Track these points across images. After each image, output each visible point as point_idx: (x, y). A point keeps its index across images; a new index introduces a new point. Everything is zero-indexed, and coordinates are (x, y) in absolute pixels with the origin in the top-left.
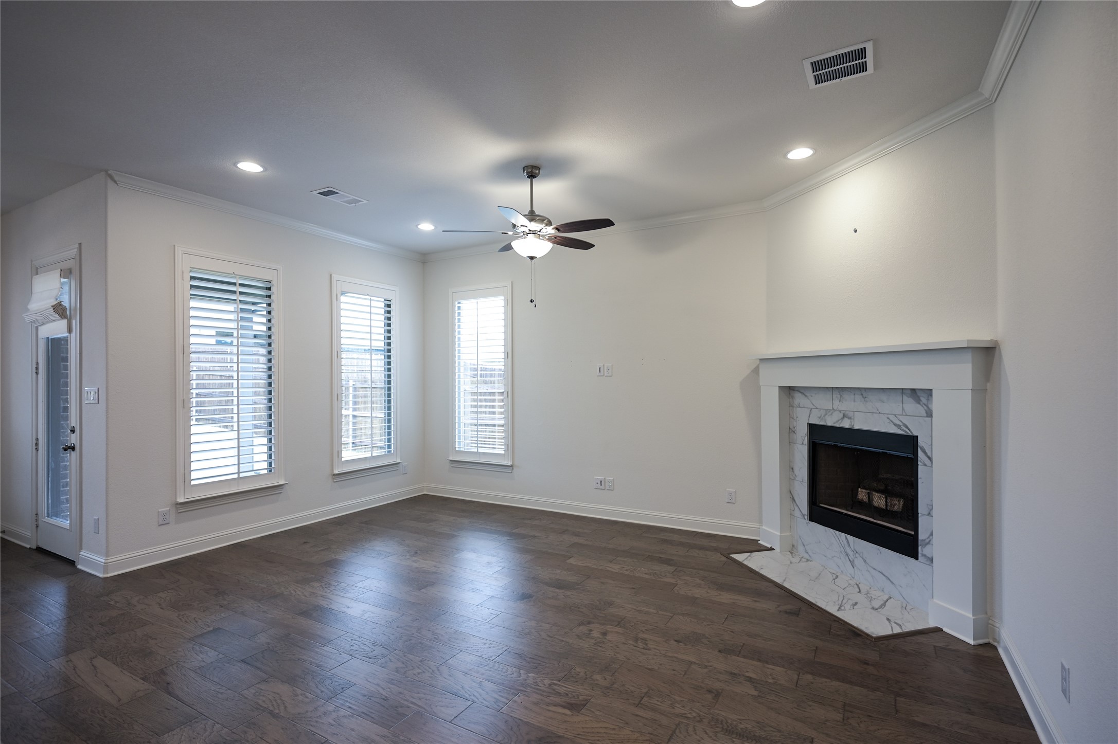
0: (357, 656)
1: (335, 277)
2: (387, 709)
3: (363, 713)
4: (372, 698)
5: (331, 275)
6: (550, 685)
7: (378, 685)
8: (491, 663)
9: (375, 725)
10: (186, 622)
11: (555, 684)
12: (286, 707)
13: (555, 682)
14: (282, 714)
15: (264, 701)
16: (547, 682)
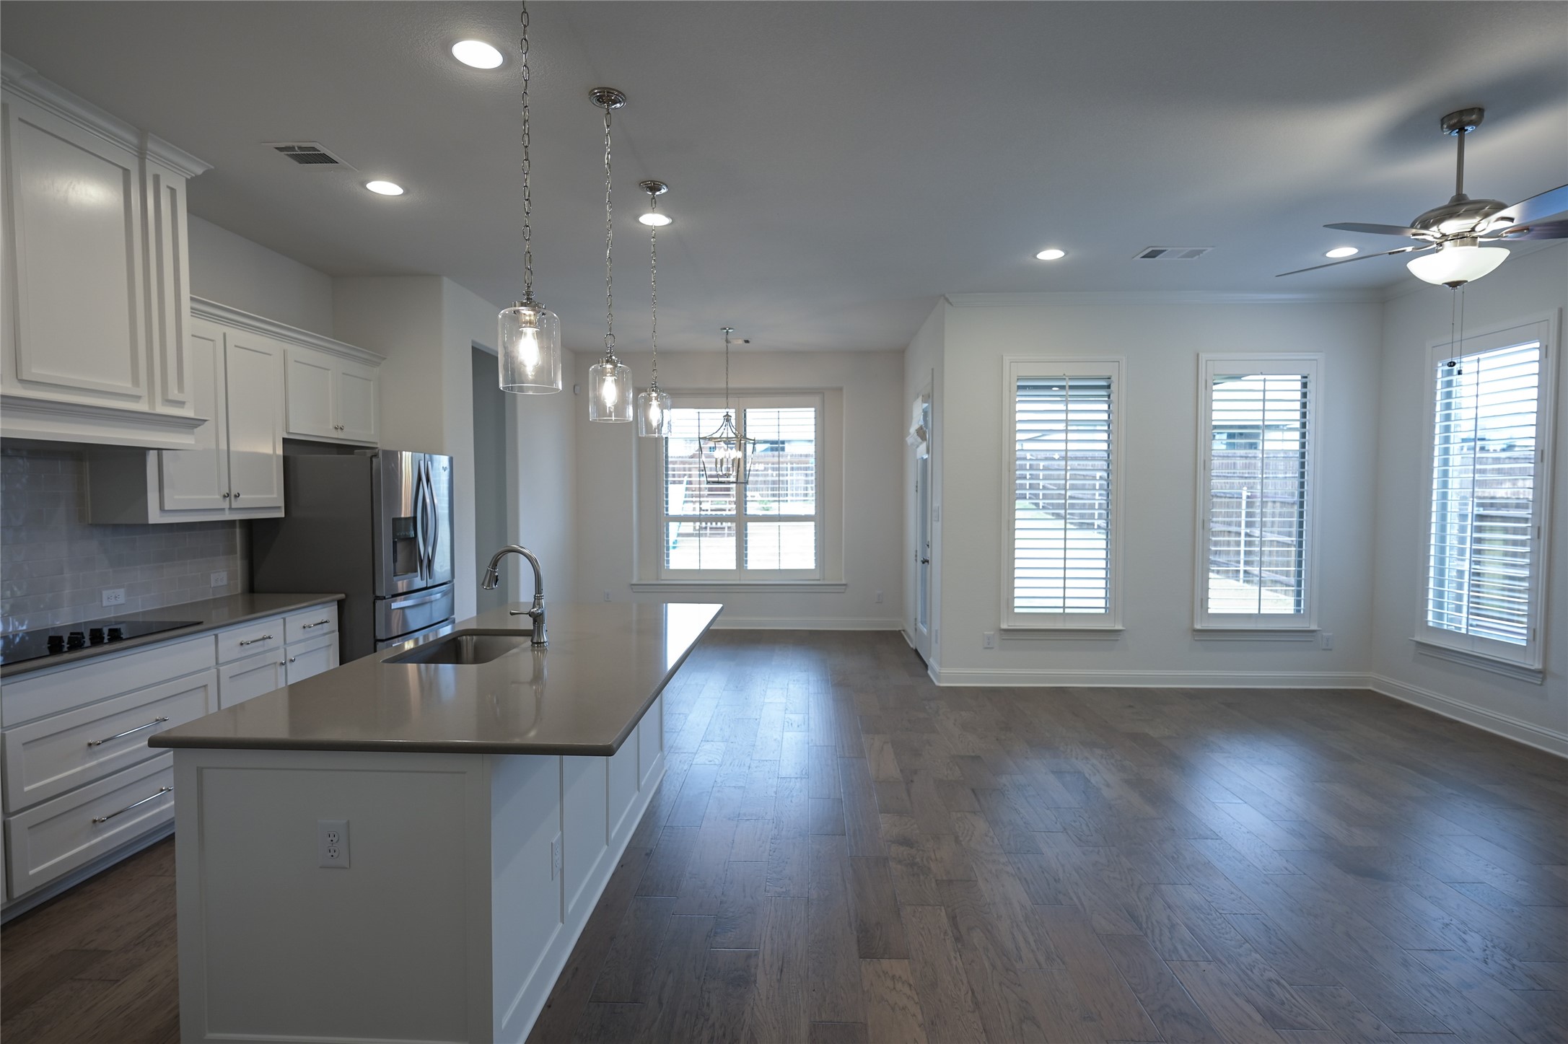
0: (1069, 832)
1: (1203, 357)
2: (1050, 889)
3: (1025, 879)
4: (1045, 873)
5: (1198, 355)
6: (1270, 980)
7: (1063, 866)
8: (1214, 914)
9: (1025, 894)
10: (962, 742)
11: (1278, 983)
12: (970, 840)
13: (1282, 981)
14: (963, 843)
15: (960, 827)
16: (1271, 974)
